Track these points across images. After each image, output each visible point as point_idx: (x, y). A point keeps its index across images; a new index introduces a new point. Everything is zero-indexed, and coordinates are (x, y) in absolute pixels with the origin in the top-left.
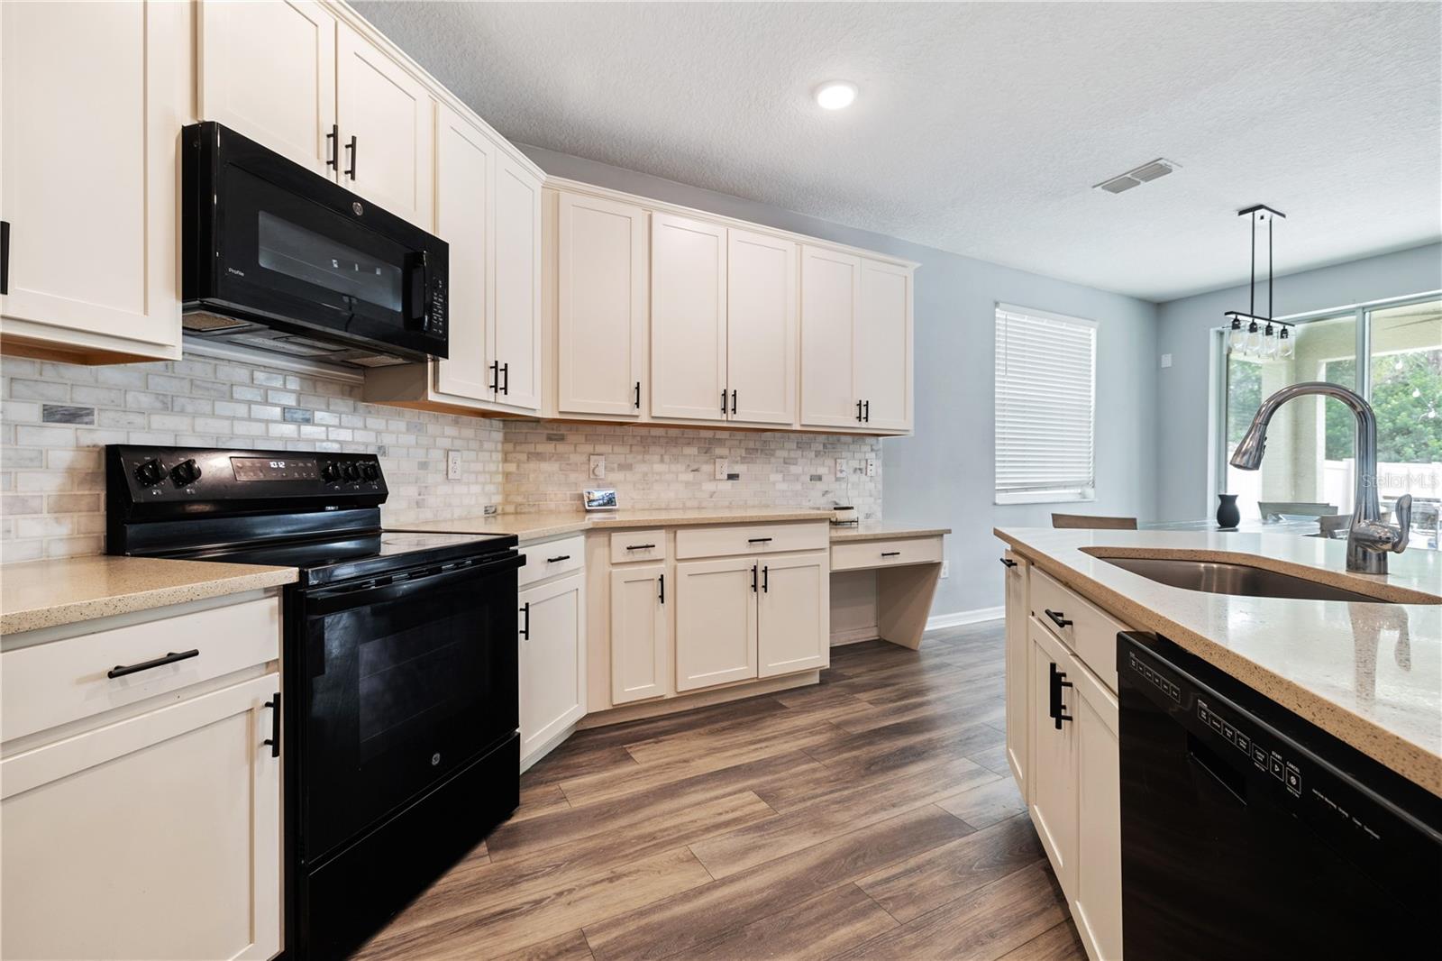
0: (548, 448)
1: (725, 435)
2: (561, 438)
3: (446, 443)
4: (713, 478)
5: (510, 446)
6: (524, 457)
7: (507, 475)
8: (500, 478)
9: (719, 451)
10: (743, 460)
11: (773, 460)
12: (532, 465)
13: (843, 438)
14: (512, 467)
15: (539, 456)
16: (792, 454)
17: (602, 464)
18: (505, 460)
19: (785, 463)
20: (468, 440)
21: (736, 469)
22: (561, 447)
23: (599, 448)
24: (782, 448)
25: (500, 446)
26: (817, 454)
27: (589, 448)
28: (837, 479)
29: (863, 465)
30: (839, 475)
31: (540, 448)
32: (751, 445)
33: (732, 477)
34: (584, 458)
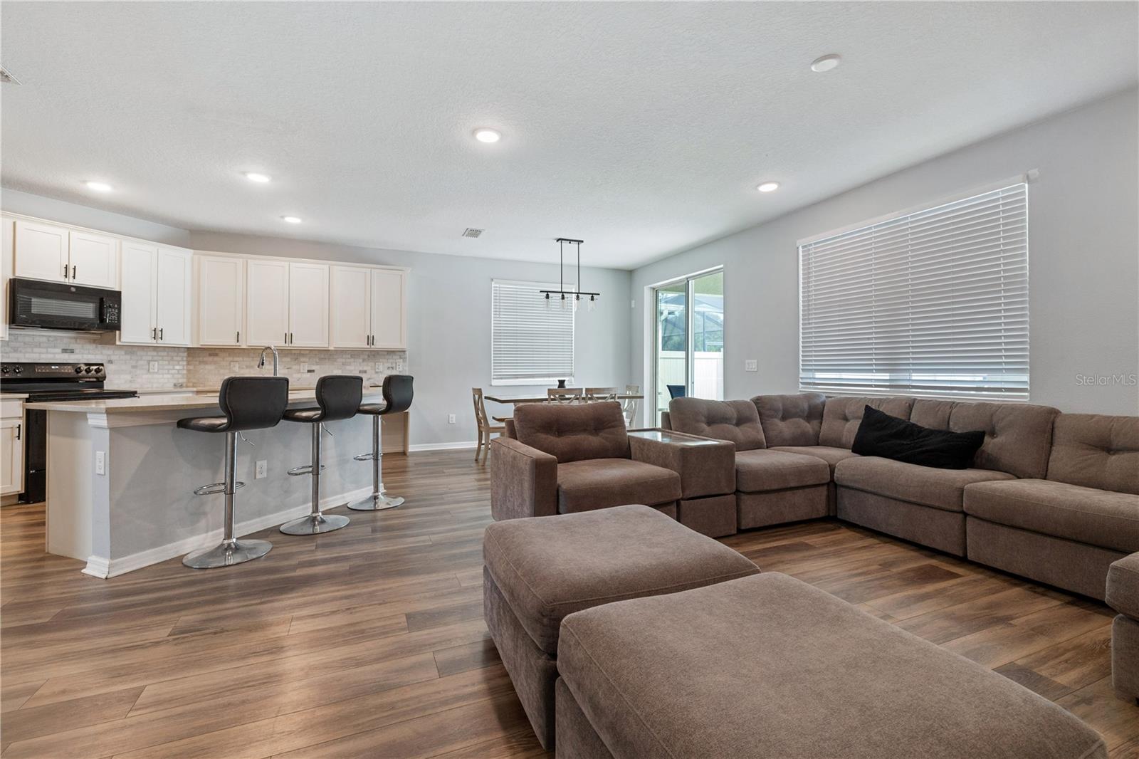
0: (211, 359)
1: (307, 352)
2: (216, 355)
3: (150, 358)
4: (299, 372)
5: (191, 359)
6: (197, 363)
7: (189, 371)
8: (185, 372)
9: (302, 359)
10: (317, 364)
11: (335, 363)
12: (202, 366)
13: (381, 353)
14: (191, 367)
15: (206, 363)
16: (348, 360)
17: (237, 365)
18: (188, 364)
19: (343, 364)
20: (163, 356)
21: (313, 368)
22: (216, 359)
23: (236, 359)
24: (342, 358)
25: (185, 359)
26: (364, 360)
27: (231, 359)
28: (377, 373)
29: (394, 365)
30: (377, 370)
31: (205, 359)
32: (322, 356)
33: (309, 371)
34: (228, 363)
